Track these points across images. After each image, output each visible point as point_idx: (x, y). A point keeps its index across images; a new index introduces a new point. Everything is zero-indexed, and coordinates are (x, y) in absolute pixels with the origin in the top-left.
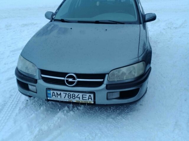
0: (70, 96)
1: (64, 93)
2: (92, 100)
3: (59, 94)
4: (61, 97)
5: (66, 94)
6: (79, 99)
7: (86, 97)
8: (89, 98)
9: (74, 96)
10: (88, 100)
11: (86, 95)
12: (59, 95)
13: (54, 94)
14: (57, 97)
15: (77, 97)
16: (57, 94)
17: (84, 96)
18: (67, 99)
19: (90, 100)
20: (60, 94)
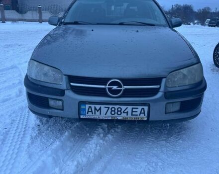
0: (114, 111)
1: (105, 107)
2: (145, 115)
3: (98, 109)
4: (100, 114)
5: (109, 108)
6: (127, 115)
7: (137, 112)
8: (141, 113)
9: (120, 111)
10: (140, 115)
11: (138, 108)
12: (98, 111)
13: (90, 110)
14: (95, 114)
15: (124, 112)
16: (95, 109)
17: (134, 110)
18: (109, 116)
19: (142, 115)
20: (100, 109)
